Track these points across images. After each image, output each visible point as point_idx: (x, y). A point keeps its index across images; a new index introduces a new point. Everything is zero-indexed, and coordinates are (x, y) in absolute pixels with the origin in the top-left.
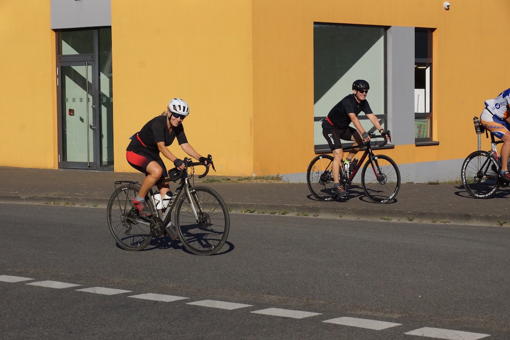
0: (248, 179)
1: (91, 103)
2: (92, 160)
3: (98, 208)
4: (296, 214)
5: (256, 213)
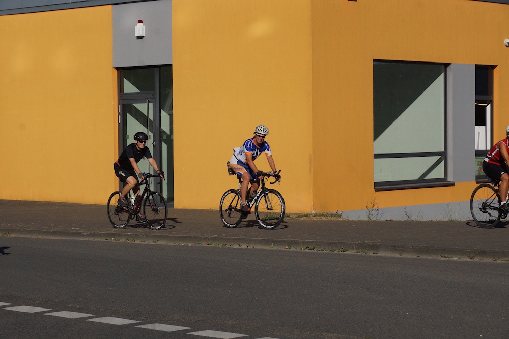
0: (307, 215)
1: (151, 140)
3: (158, 244)
4: (356, 251)
5: (315, 250)
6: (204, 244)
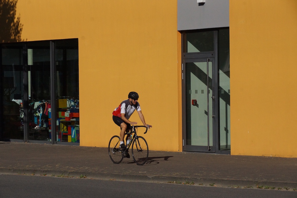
1: (211, 95)
2: (211, 144)
3: (214, 186)
6: (255, 188)
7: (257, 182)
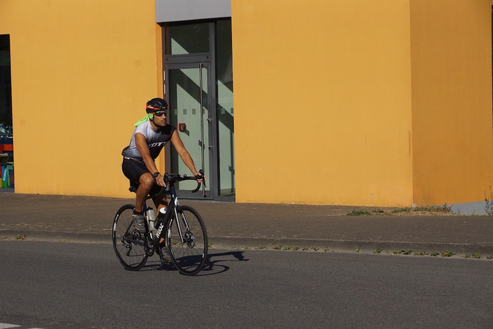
0: (406, 210)
1: (206, 116)
2: (207, 188)
4: (464, 255)
6: (270, 248)
7: (273, 240)
